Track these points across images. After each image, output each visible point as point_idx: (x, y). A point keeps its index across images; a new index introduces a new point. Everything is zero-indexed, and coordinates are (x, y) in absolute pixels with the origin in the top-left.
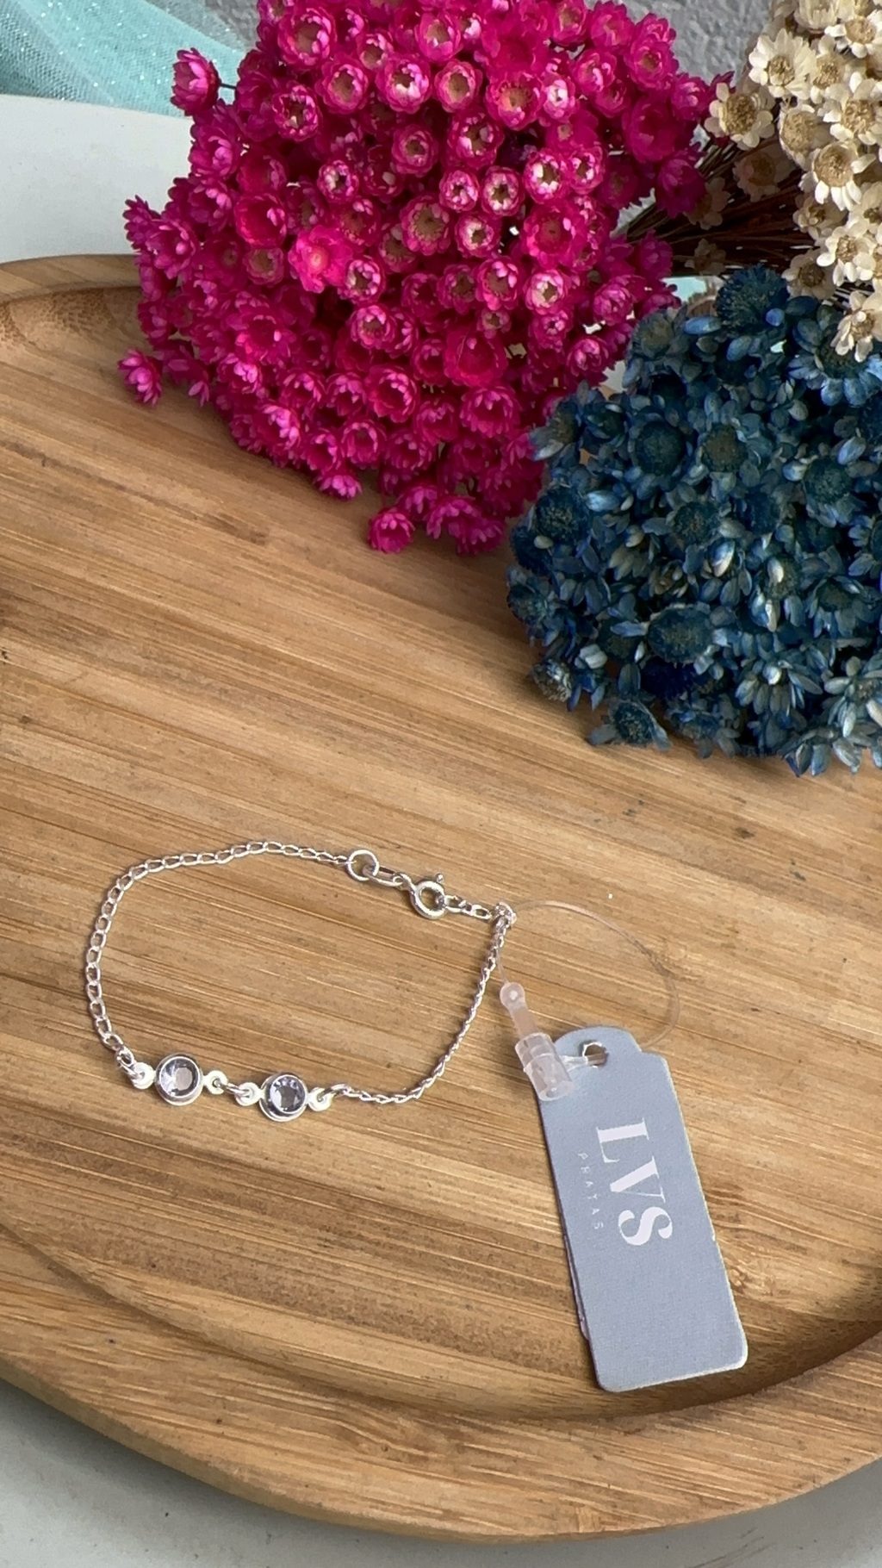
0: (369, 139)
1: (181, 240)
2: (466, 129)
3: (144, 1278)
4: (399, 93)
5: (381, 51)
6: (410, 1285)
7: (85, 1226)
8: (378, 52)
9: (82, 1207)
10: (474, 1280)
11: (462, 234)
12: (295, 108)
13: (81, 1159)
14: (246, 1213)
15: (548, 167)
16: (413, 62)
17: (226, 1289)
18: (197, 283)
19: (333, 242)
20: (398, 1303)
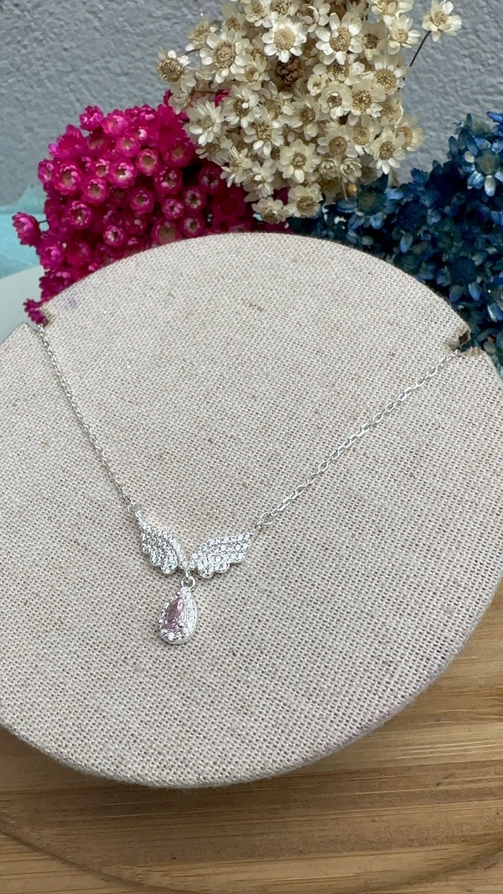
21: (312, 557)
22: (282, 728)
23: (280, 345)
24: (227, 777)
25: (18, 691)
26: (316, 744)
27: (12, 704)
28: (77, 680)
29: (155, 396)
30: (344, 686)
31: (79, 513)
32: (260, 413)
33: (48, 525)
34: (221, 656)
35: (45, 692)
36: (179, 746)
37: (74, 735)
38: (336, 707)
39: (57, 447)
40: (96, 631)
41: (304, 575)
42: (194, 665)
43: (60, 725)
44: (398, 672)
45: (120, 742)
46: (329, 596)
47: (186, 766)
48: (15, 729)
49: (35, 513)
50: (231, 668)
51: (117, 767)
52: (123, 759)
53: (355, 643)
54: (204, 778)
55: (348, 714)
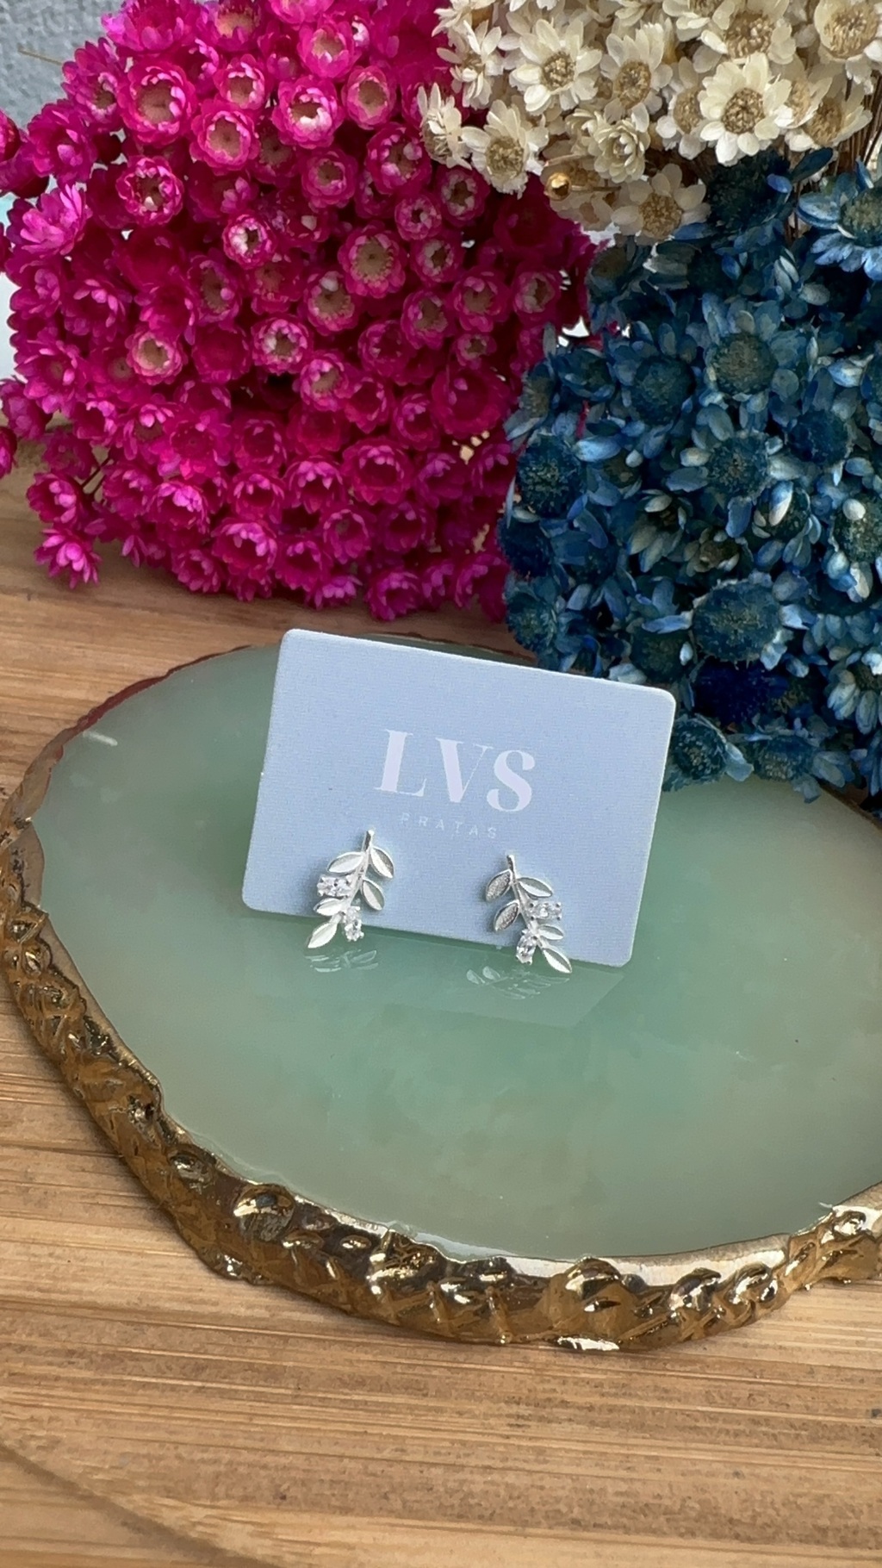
3: (271, 1517)
6: (647, 1457)
7: (179, 1457)
9: (172, 1433)
10: (736, 1435)
13: (163, 1367)
14: (400, 1399)
17: (391, 1512)
20: (637, 1486)
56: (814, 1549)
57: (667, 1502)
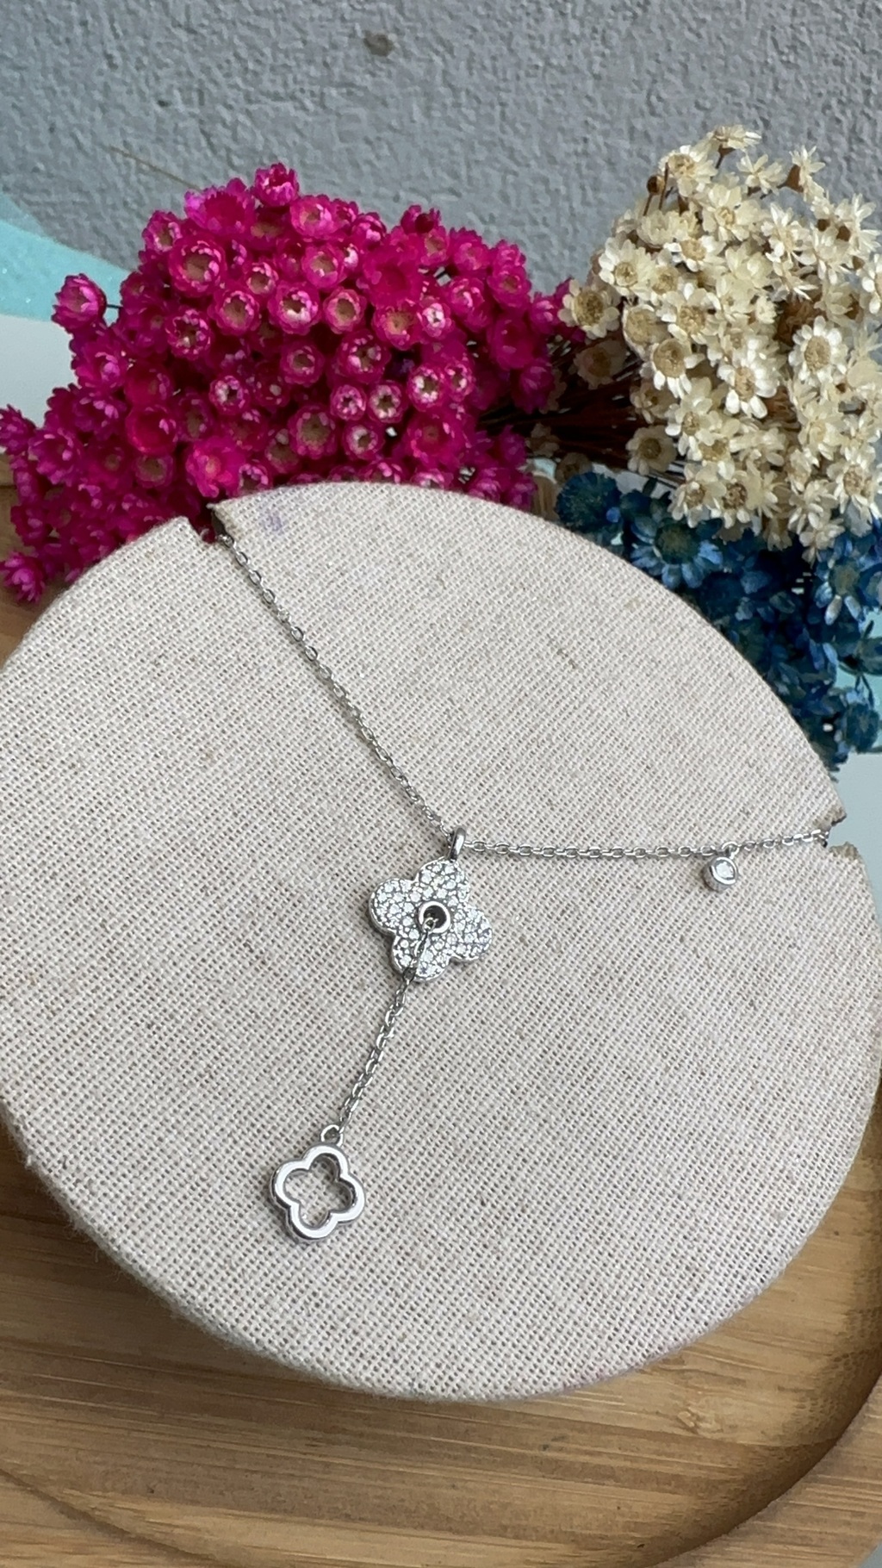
0: (256, 355)
1: (67, 448)
2: (355, 349)
3: (146, 1506)
4: (290, 317)
5: (268, 278)
6: (396, 1472)
7: (80, 1459)
8: (264, 279)
9: (74, 1440)
10: (456, 1458)
11: (349, 440)
12: (185, 329)
13: (66, 1390)
15: (428, 380)
16: (302, 289)
17: (226, 1506)
18: (81, 487)
19: (227, 449)
20: (389, 1493)
21: (608, 1083)
22: (541, 1332)
23: (596, 734)
24: (454, 1391)
25: (124, 1176)
26: (585, 1367)
27: (112, 1195)
28: (230, 1183)
29: (400, 742)
30: (631, 1289)
31: (256, 897)
32: (557, 832)
33: (199, 899)
34: (463, 1200)
35: (173, 1189)
36: (386, 1327)
37: (217, 1273)
38: (618, 1319)
39: (227, 768)
40: (269, 1107)
41: (594, 1108)
42: (420, 1204)
43: (194, 1251)
44: (704, 1286)
45: (294, 1301)
46: (626, 1151)
47: (395, 1361)
48: (113, 1240)
49: (179, 873)
50: (475, 1223)
51: (286, 1341)
52: (296, 1329)
53: (652, 1231)
54: (420, 1386)
55: (632, 1332)
56: (498, 1540)
57: (406, 1504)
